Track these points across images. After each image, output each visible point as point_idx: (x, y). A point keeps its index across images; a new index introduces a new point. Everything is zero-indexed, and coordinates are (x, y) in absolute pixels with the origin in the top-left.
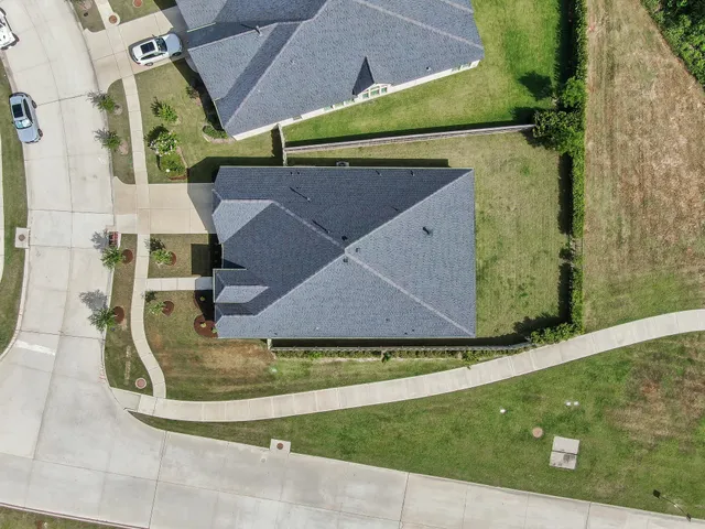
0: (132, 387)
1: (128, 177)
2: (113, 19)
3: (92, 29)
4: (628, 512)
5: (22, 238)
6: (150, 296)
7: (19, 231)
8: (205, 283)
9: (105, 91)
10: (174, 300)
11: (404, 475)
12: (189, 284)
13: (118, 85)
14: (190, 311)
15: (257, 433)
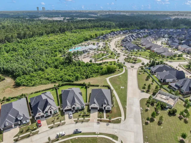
0: (120, 121)
1: (89, 120)
2: (64, 121)
3: (65, 123)
4: (128, 85)
5: (97, 133)
6: (107, 118)
7: (96, 133)
8: (105, 112)
9: (75, 122)
10: (107, 115)
11: (127, 98)
12: (105, 114)
13: (74, 121)
14: (108, 114)
15: (125, 109)
